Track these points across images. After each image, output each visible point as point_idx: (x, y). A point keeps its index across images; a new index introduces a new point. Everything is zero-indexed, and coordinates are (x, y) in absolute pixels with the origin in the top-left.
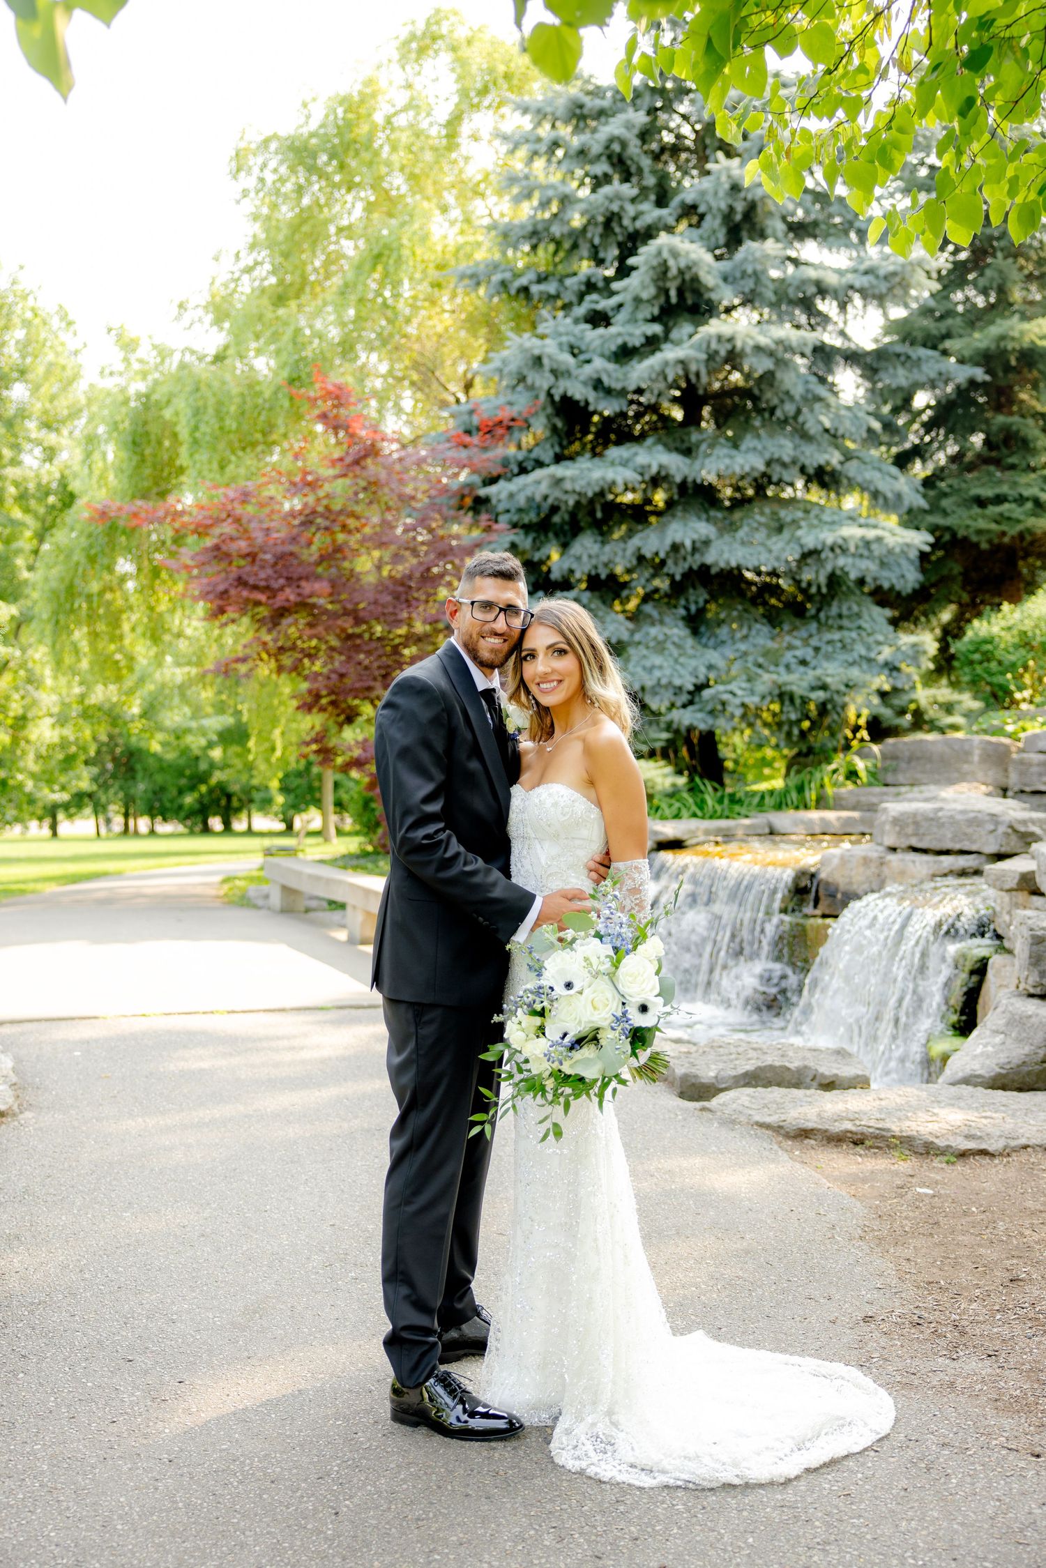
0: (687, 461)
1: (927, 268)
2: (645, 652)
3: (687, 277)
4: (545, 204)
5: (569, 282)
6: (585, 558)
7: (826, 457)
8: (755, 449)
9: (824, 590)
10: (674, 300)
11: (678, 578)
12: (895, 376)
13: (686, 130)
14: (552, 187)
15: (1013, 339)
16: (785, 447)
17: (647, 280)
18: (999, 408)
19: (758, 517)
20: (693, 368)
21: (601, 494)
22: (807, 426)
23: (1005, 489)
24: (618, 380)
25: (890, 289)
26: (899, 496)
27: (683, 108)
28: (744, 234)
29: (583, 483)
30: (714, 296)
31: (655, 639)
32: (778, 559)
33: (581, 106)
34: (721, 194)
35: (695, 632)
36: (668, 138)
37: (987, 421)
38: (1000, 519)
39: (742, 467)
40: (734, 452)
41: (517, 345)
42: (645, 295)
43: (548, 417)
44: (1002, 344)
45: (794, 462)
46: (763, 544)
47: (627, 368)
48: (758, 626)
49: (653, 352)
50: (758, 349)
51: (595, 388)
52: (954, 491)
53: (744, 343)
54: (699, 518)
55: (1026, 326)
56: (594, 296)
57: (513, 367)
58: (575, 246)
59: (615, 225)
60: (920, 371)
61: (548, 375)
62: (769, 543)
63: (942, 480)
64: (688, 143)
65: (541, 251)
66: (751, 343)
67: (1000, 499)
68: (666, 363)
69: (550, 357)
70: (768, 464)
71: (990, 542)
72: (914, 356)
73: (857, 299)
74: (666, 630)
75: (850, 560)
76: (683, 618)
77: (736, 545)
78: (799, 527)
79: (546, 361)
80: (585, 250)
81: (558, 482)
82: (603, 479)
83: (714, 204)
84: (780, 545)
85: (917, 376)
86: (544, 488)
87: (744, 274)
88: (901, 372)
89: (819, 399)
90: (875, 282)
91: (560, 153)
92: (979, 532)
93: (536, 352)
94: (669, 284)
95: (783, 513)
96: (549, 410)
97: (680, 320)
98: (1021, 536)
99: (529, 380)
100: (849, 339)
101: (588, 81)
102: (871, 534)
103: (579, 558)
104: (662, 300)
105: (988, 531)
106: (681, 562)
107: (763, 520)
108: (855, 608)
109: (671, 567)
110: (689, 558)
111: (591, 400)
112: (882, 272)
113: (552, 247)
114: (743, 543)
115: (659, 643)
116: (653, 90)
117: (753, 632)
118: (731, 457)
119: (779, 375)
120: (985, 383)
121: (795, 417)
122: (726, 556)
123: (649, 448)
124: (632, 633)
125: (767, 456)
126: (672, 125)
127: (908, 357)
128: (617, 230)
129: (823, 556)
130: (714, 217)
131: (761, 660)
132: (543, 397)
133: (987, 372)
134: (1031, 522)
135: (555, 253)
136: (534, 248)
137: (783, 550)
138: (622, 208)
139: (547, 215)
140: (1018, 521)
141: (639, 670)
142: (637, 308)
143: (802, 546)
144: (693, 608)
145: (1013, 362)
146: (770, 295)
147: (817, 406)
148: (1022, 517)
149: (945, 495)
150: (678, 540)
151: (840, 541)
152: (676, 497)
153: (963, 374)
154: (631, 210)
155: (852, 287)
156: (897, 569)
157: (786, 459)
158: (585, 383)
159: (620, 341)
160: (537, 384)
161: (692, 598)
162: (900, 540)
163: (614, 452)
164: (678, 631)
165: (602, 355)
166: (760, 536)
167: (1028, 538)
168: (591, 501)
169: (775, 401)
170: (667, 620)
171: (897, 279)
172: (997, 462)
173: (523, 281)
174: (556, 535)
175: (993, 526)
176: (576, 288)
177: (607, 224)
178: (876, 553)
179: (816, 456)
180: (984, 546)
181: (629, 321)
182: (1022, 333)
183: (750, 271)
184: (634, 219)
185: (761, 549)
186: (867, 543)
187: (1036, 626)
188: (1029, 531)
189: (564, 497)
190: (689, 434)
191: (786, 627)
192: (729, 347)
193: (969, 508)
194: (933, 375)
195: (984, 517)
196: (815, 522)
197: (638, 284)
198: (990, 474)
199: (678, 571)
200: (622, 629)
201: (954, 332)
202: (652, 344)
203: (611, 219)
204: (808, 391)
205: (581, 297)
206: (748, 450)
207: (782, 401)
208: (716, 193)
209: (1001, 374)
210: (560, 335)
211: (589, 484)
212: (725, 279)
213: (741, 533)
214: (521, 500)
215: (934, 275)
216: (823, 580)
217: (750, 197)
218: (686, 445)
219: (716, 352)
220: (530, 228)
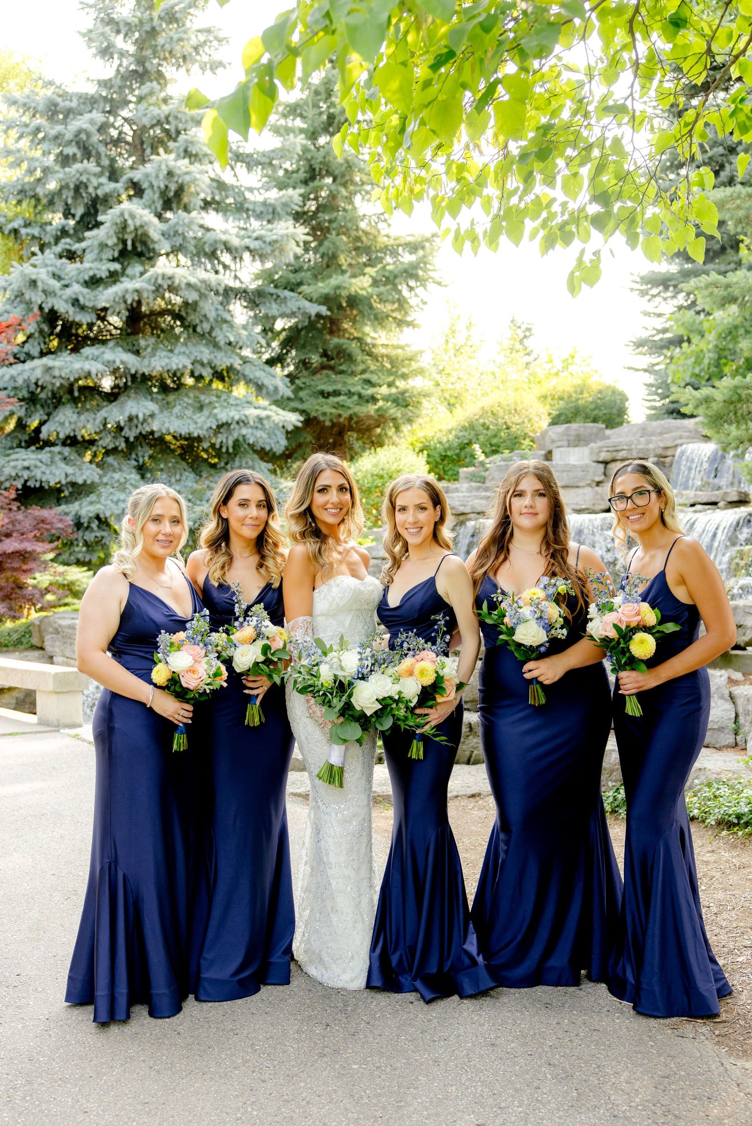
0: (138, 359)
1: (298, 239)
2: (111, 490)
3: (139, 232)
4: (31, 172)
5: (48, 228)
6: (67, 424)
7: (232, 360)
8: (184, 353)
9: (231, 450)
10: (129, 247)
11: (132, 439)
12: (271, 308)
13: (126, 129)
14: (37, 160)
15: (345, 288)
16: (205, 353)
17: (112, 232)
18: (331, 332)
19: (186, 399)
20: (145, 295)
21: (77, 380)
22: (217, 339)
23: (339, 387)
24: (90, 300)
25: (273, 251)
26: (276, 389)
27: (125, 113)
28: (174, 206)
29: (67, 371)
30: (157, 247)
31: (118, 481)
32: (201, 428)
33: (56, 105)
34: (161, 177)
35: (143, 477)
36: (114, 133)
37: (325, 342)
38: (338, 406)
39: (177, 364)
40: (171, 355)
41: (19, 272)
42: (110, 243)
43: (37, 323)
44: (338, 292)
45: (210, 363)
46: (190, 418)
47: (96, 292)
48: (187, 474)
49: (115, 282)
50: (189, 285)
51: (73, 305)
52: (306, 387)
53: (180, 281)
54: (146, 398)
55: (353, 280)
56: (68, 240)
57: (15, 286)
58: (51, 203)
59: (82, 191)
60: (286, 306)
61: (40, 293)
62: (195, 417)
63: (298, 378)
64: (129, 139)
65: (25, 204)
66: (185, 281)
67: (337, 393)
68: (127, 291)
69: (43, 283)
70: (193, 364)
71: (331, 421)
72: (282, 296)
73: (246, 256)
74: (125, 475)
75: (250, 430)
76: (135, 467)
77: (173, 418)
78: (215, 408)
79: (39, 284)
80: (60, 206)
81: (48, 369)
82: (82, 369)
83: (155, 184)
84: (203, 419)
85: (284, 309)
86: (38, 373)
87: (176, 233)
88: (274, 306)
89: (225, 321)
90: (263, 246)
91: (41, 135)
92: (324, 414)
93: (33, 277)
94: (126, 237)
95: (202, 397)
96: (39, 318)
97: (132, 261)
98: (350, 418)
99: (27, 297)
100: (241, 282)
101: (59, 87)
102: (263, 414)
103: (62, 424)
104: (121, 246)
105: (331, 414)
106: (134, 429)
107: (190, 401)
108: (250, 463)
109: (126, 432)
110: (140, 426)
111: (71, 313)
112: (268, 240)
113: (33, 202)
114: (177, 417)
115: (121, 484)
116: (105, 98)
117: (184, 478)
118: (169, 358)
119: (201, 304)
120: (327, 316)
121: (210, 333)
122: (167, 425)
123: (111, 348)
124: (101, 477)
125: (193, 358)
126: (117, 124)
127: (278, 296)
128: (84, 195)
129: (232, 427)
130: (154, 193)
131: (190, 497)
132: (36, 309)
133: (329, 309)
134: (357, 409)
135: (35, 207)
136: (19, 202)
137: (205, 422)
138: (88, 179)
139: (32, 179)
140: (349, 408)
141: (109, 502)
142: (101, 251)
143: (217, 420)
144: (141, 460)
145: (344, 305)
146: (192, 248)
147: (225, 326)
148: (351, 406)
149: (301, 389)
150: (134, 413)
151: (244, 418)
152: (129, 383)
153: (314, 309)
154: (95, 182)
155: (248, 248)
156: (273, 437)
157: (205, 361)
158: (66, 301)
159: (91, 273)
160: (33, 300)
161: (140, 454)
162: (282, 418)
163: (87, 351)
164: (134, 476)
165: (78, 282)
166: (189, 413)
167: (355, 419)
168: (71, 385)
169: (198, 321)
170: (125, 468)
171: (278, 245)
172: (332, 368)
173: (15, 225)
174: (42, 406)
175: (334, 411)
176: (54, 233)
177: (77, 189)
178: (267, 426)
179: (223, 361)
180: (328, 424)
181: (96, 260)
182: (350, 284)
183: (180, 232)
184: (96, 188)
185: (189, 421)
186: (260, 420)
187: (365, 477)
188: (355, 414)
189: (54, 381)
190: (137, 340)
191: (204, 474)
192: (170, 282)
193: (317, 398)
194: (295, 309)
195: (327, 404)
196: (225, 404)
197: (104, 234)
198: (328, 376)
199: (132, 434)
200: (95, 474)
201: (305, 282)
202: (114, 277)
203: (80, 187)
204: (218, 315)
205: (57, 240)
206: (180, 354)
207: (201, 321)
208: (157, 176)
209: (336, 311)
210: (46, 266)
211: (71, 372)
212: (163, 235)
213: (177, 410)
214: (20, 381)
215: (302, 244)
216: (231, 443)
217: (180, 181)
218: (135, 349)
219: (160, 286)
220: (19, 187)
